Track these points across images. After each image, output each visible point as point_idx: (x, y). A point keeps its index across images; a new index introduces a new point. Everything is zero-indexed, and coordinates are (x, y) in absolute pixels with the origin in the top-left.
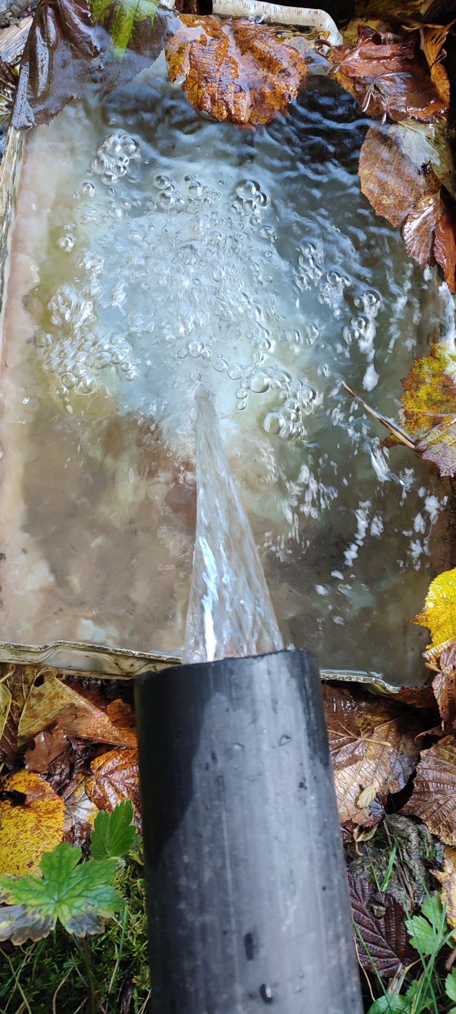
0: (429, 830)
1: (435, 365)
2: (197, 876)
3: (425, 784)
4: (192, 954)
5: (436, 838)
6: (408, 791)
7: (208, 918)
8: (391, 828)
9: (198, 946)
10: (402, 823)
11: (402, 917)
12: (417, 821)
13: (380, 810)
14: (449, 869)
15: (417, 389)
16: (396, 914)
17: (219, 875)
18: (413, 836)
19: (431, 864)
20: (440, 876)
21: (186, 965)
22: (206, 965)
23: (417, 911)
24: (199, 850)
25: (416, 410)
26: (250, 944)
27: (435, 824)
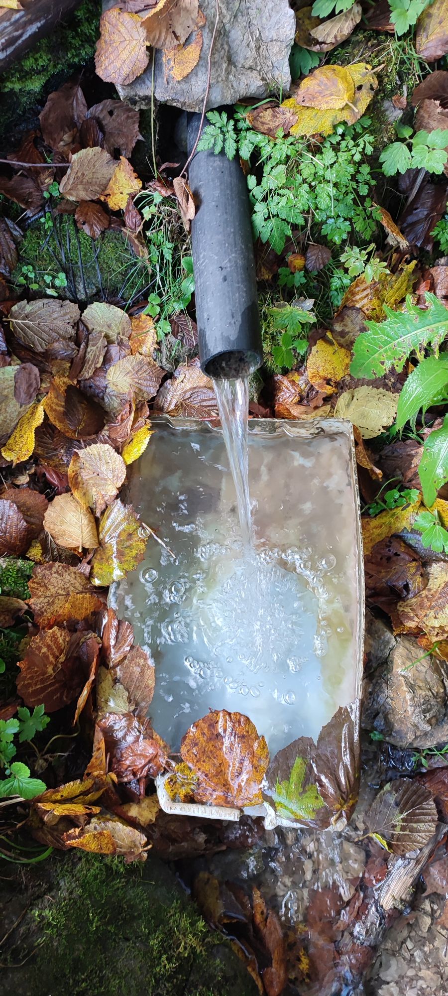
0: (158, 364)
1: (126, 566)
2: (240, 295)
3: (156, 381)
4: (242, 278)
5: (155, 360)
6: (165, 379)
7: (237, 285)
8: (172, 365)
9: (240, 280)
10: (168, 367)
11: (173, 332)
12: (161, 367)
13: (176, 374)
14: (152, 349)
15: (137, 554)
16: (175, 333)
17: (234, 294)
18: (164, 360)
19: (159, 350)
20: (156, 346)
21: (243, 276)
22: (238, 275)
23: (166, 335)
24: (239, 301)
25: (139, 543)
26: (225, 279)
27: (155, 365)
